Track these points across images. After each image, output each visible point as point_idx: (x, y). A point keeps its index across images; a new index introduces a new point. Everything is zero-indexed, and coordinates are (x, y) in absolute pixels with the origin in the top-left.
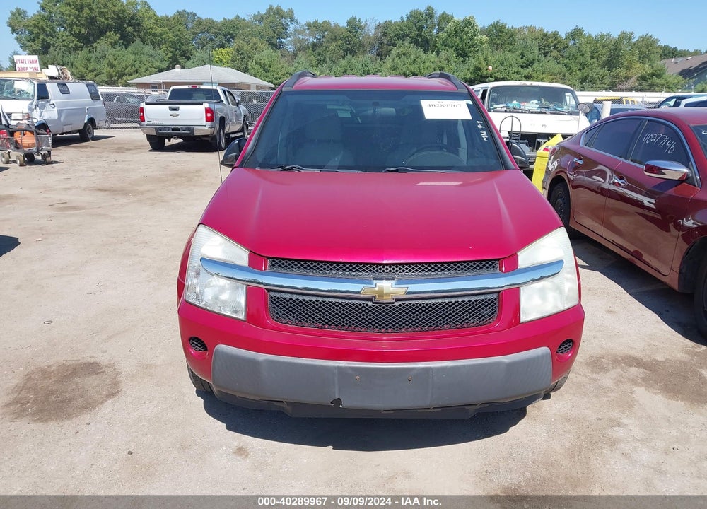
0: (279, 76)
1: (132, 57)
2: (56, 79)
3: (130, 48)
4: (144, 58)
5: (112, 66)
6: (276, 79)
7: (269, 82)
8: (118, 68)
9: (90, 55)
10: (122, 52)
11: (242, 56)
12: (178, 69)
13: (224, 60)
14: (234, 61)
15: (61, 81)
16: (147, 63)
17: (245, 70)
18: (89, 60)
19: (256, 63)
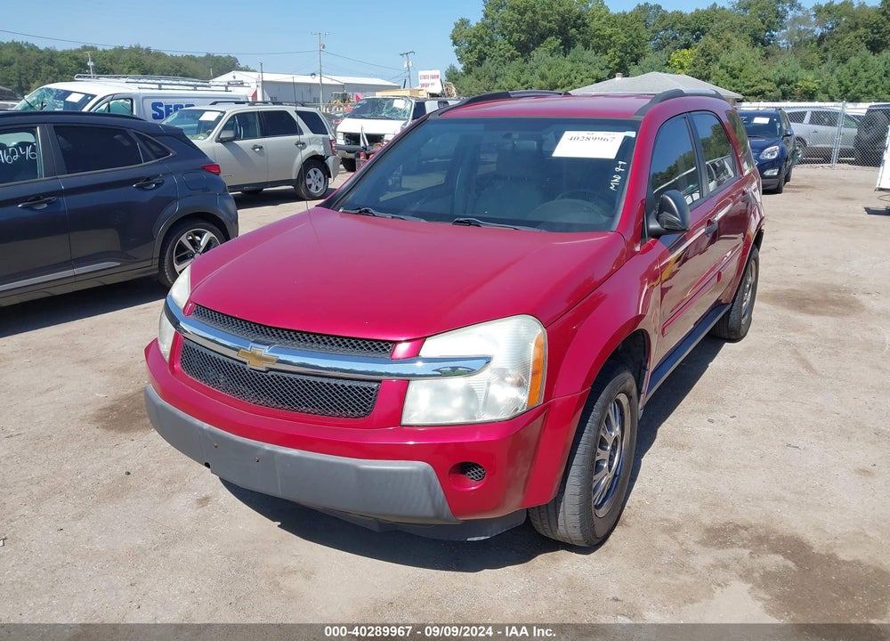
0: (751, 84)
1: (569, 66)
2: (438, 96)
3: (568, 57)
4: (583, 66)
5: (543, 77)
6: (747, 87)
7: (737, 91)
8: (550, 80)
9: (525, 65)
10: (559, 60)
11: (708, 58)
12: (619, 78)
13: (685, 64)
14: (695, 66)
15: (443, 99)
16: (584, 73)
17: (706, 78)
18: (522, 71)
19: (721, 67)
